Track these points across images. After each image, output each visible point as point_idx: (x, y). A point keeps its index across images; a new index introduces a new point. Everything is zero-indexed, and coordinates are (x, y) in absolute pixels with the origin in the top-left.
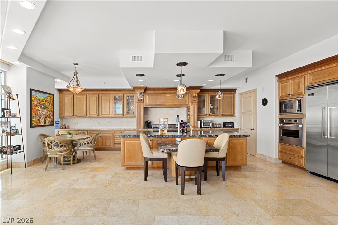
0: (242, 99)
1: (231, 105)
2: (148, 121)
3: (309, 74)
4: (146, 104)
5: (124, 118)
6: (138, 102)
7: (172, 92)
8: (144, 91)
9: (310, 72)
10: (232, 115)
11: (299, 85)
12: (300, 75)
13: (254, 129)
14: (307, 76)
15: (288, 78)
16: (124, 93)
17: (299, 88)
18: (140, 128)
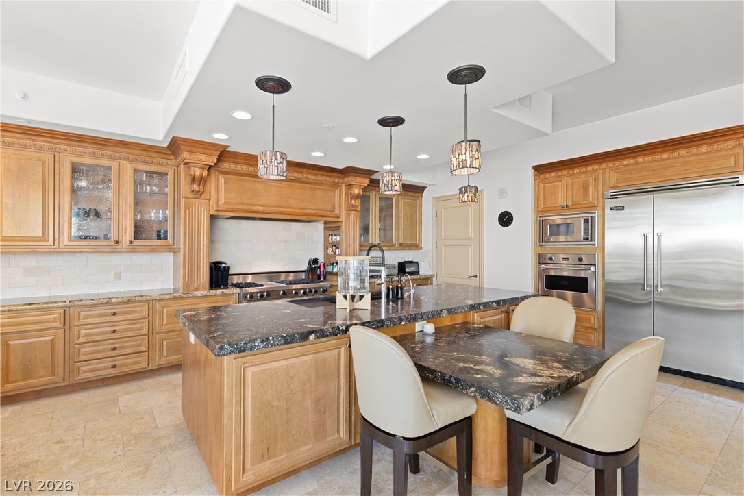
0: (443, 210)
1: (414, 221)
2: (221, 263)
3: (608, 170)
4: (218, 206)
5: (121, 252)
6: (190, 195)
7: (300, 176)
8: (215, 160)
9: (611, 165)
10: (416, 246)
11: (585, 187)
12: (590, 168)
13: (476, 276)
14: (604, 173)
15: (560, 173)
16: (120, 158)
17: (586, 194)
18: (197, 289)
